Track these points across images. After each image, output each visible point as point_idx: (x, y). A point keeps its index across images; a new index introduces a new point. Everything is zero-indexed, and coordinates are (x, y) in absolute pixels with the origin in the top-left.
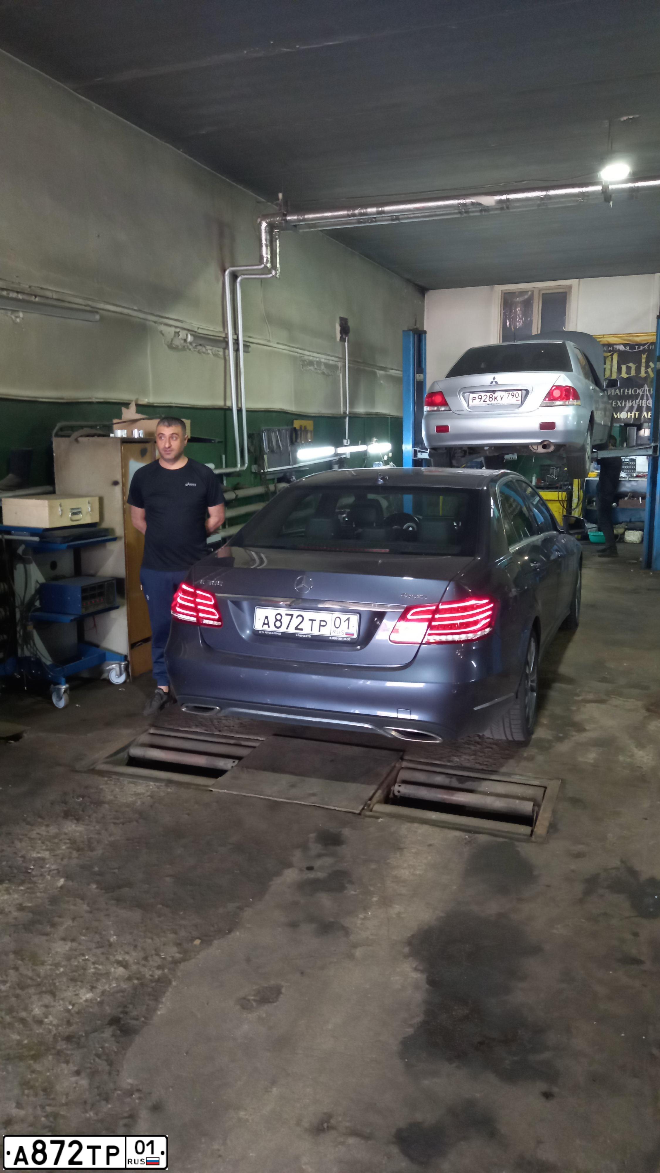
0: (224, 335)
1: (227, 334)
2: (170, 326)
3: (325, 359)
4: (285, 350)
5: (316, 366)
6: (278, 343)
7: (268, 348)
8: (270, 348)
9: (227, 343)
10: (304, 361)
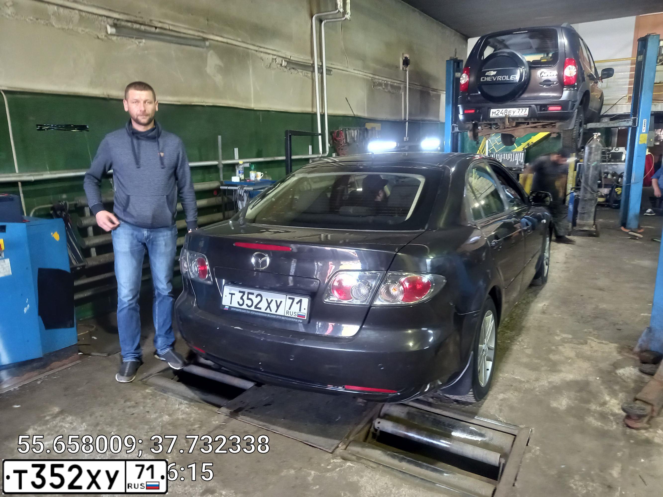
0: (312, 62)
1: (314, 62)
2: (269, 54)
3: (391, 82)
4: (359, 74)
5: (384, 87)
6: (354, 70)
7: (346, 72)
8: (348, 73)
9: (314, 68)
10: (374, 83)
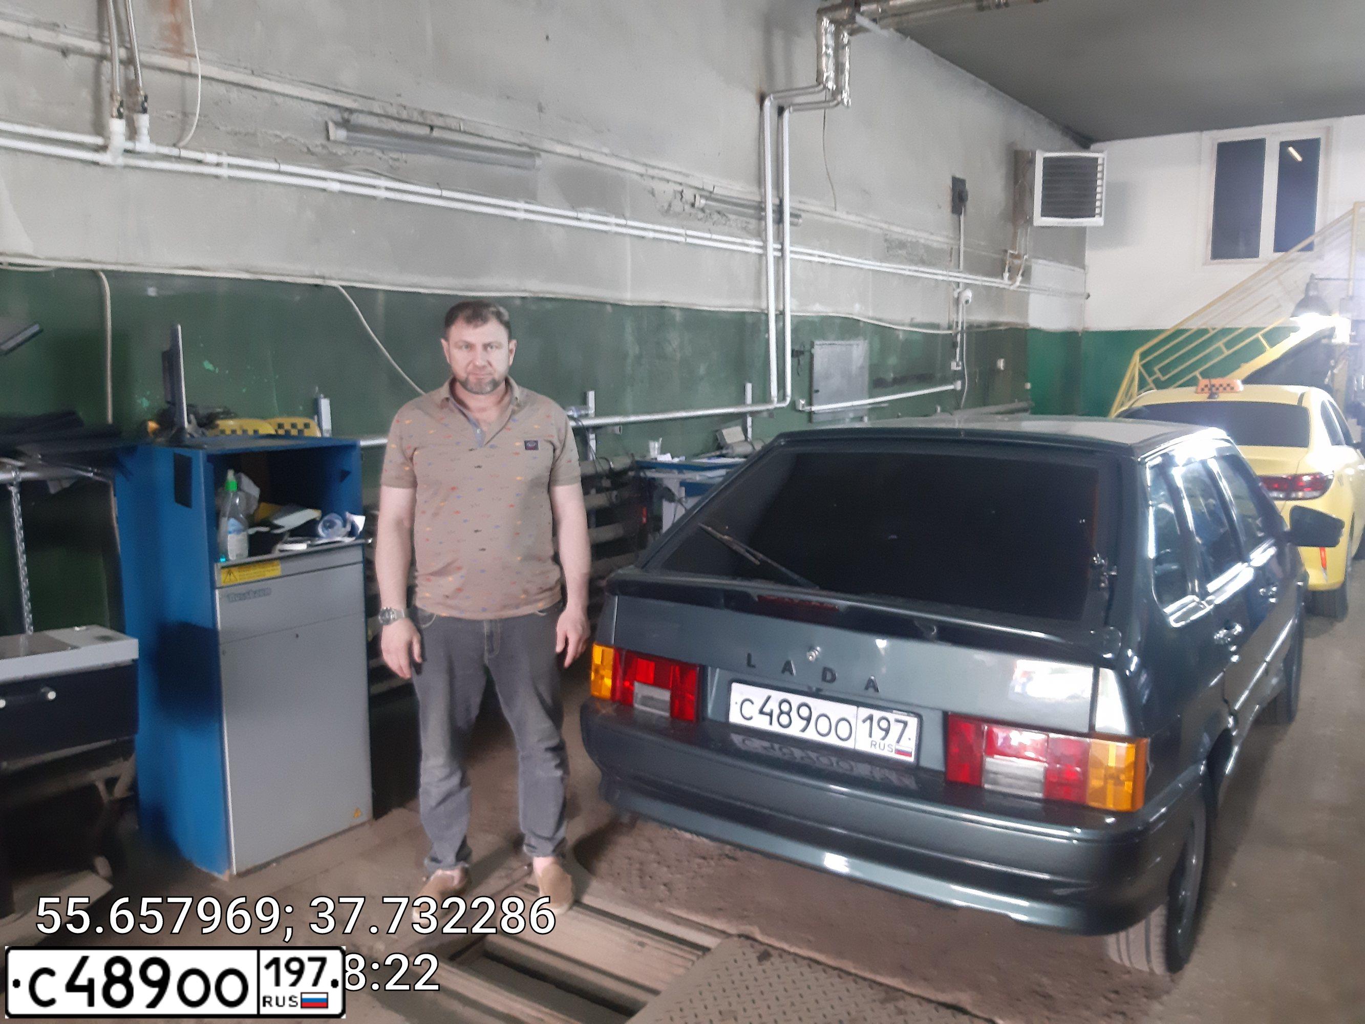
0: (758, 199)
1: (764, 196)
2: (668, 181)
3: (926, 239)
4: (859, 223)
5: (910, 249)
6: (848, 213)
7: (832, 219)
9: (764, 209)
10: (889, 242)
